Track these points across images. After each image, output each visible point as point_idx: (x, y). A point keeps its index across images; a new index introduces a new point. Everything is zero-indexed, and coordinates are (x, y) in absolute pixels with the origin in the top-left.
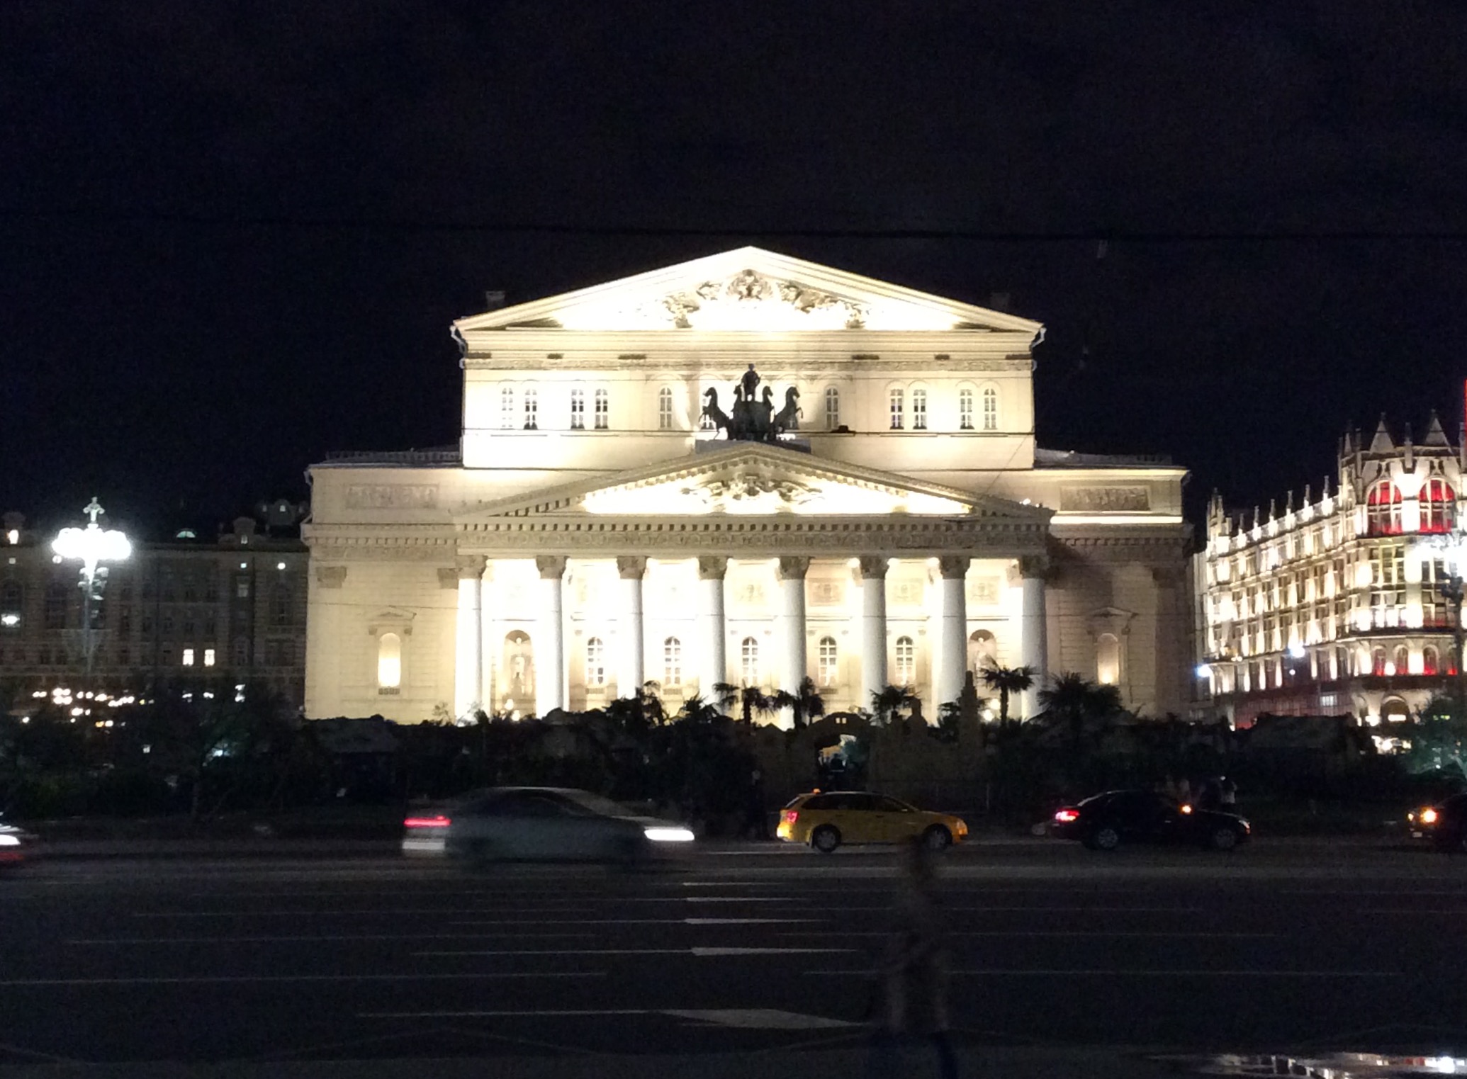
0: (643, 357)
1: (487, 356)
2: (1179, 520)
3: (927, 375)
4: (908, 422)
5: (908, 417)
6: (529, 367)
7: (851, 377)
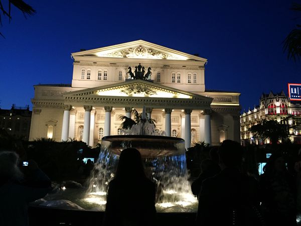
0: (115, 64)
1: (79, 62)
2: (238, 105)
3: (181, 70)
4: (176, 81)
5: (176, 80)
6: (89, 65)
7: (163, 70)
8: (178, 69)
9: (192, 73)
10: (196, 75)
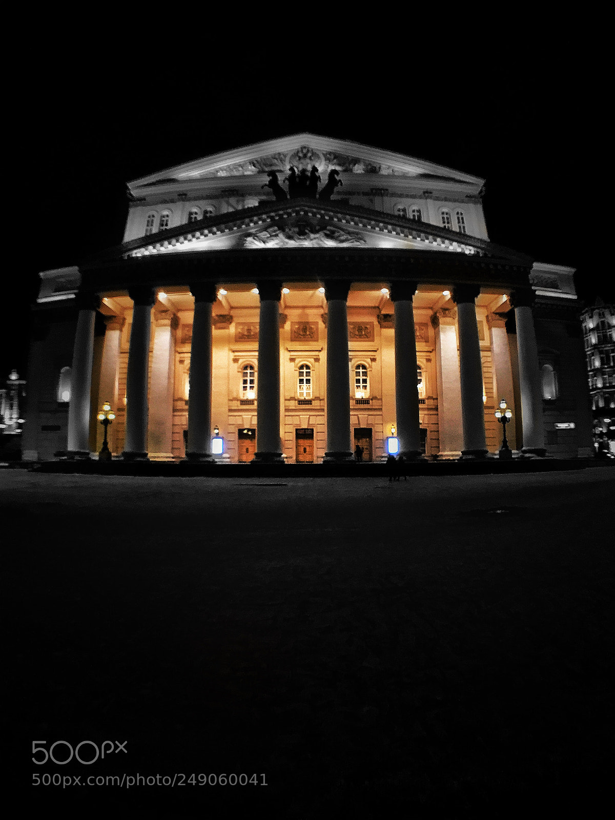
0: (236, 190)
2: (575, 297)
3: (420, 201)
6: (165, 202)
7: (371, 201)
8: (413, 197)
9: (450, 209)
10: (462, 214)
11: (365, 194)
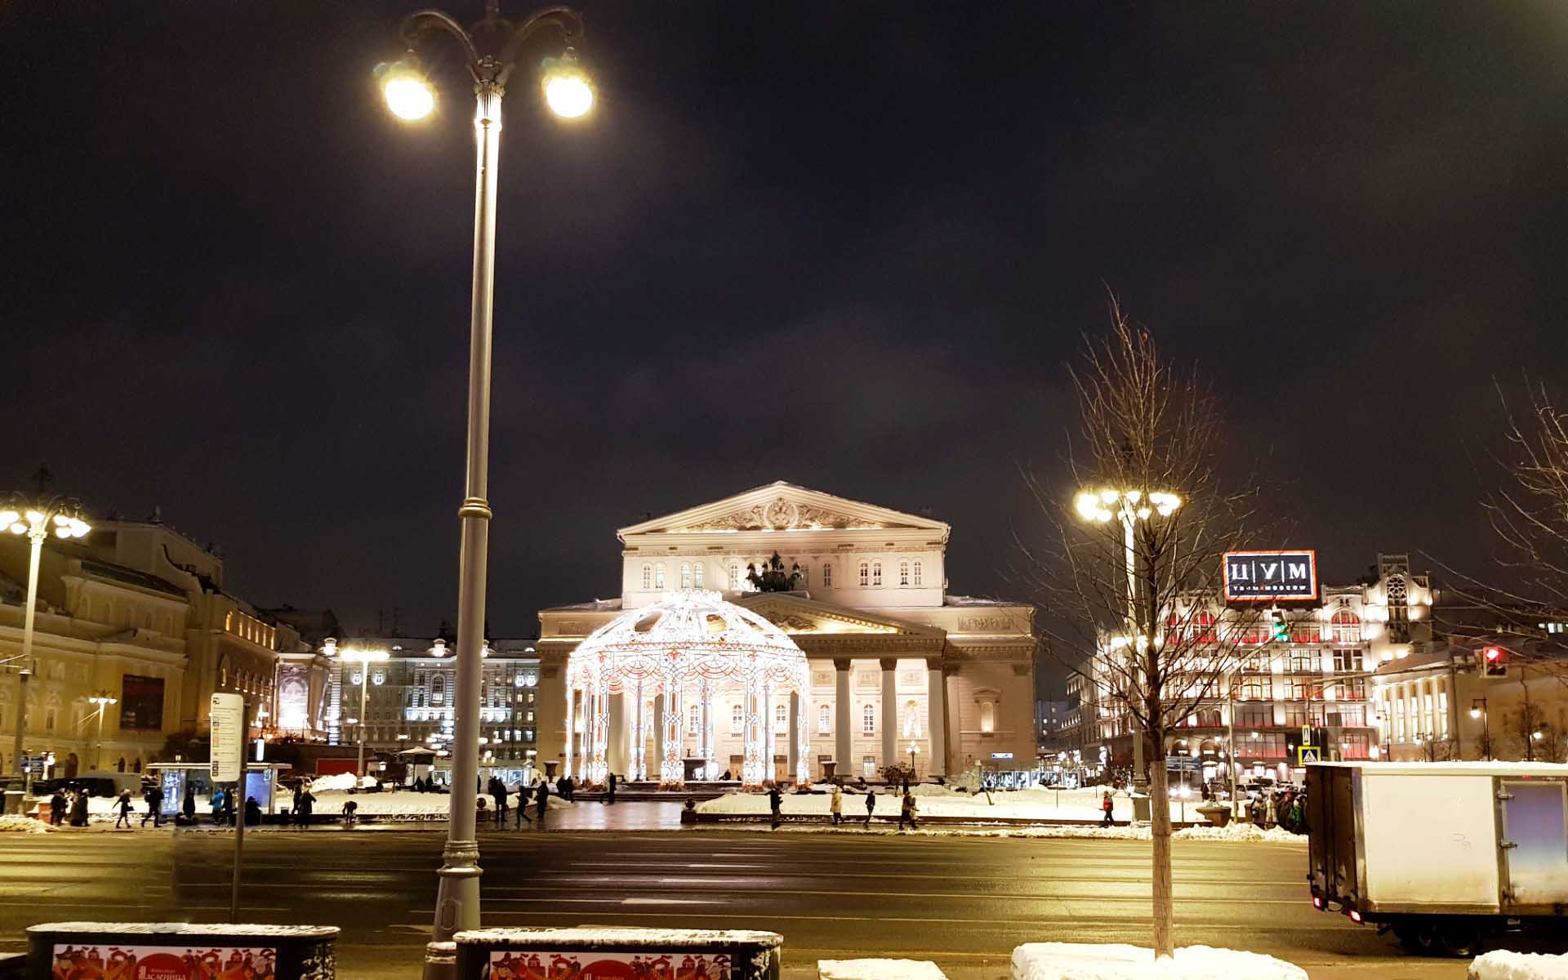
0: (721, 548)
1: (636, 549)
3: (881, 555)
4: (871, 581)
5: (871, 578)
6: (659, 554)
7: (838, 557)
8: (876, 551)
9: (911, 558)
10: (919, 564)
11: (833, 551)
